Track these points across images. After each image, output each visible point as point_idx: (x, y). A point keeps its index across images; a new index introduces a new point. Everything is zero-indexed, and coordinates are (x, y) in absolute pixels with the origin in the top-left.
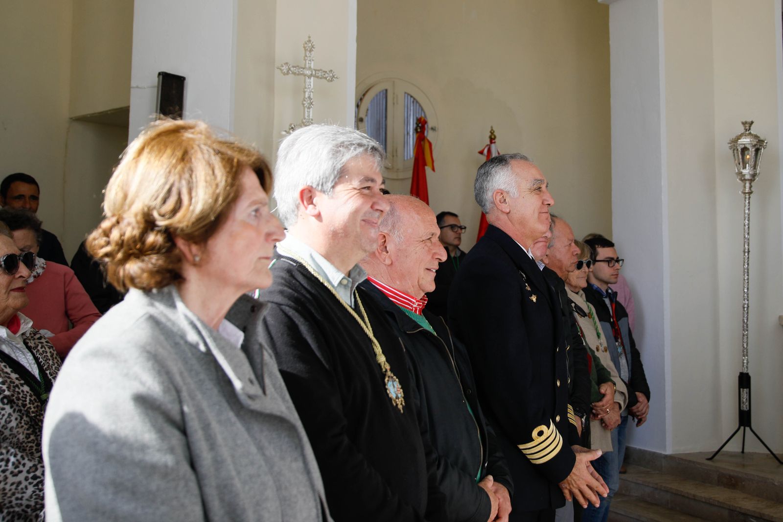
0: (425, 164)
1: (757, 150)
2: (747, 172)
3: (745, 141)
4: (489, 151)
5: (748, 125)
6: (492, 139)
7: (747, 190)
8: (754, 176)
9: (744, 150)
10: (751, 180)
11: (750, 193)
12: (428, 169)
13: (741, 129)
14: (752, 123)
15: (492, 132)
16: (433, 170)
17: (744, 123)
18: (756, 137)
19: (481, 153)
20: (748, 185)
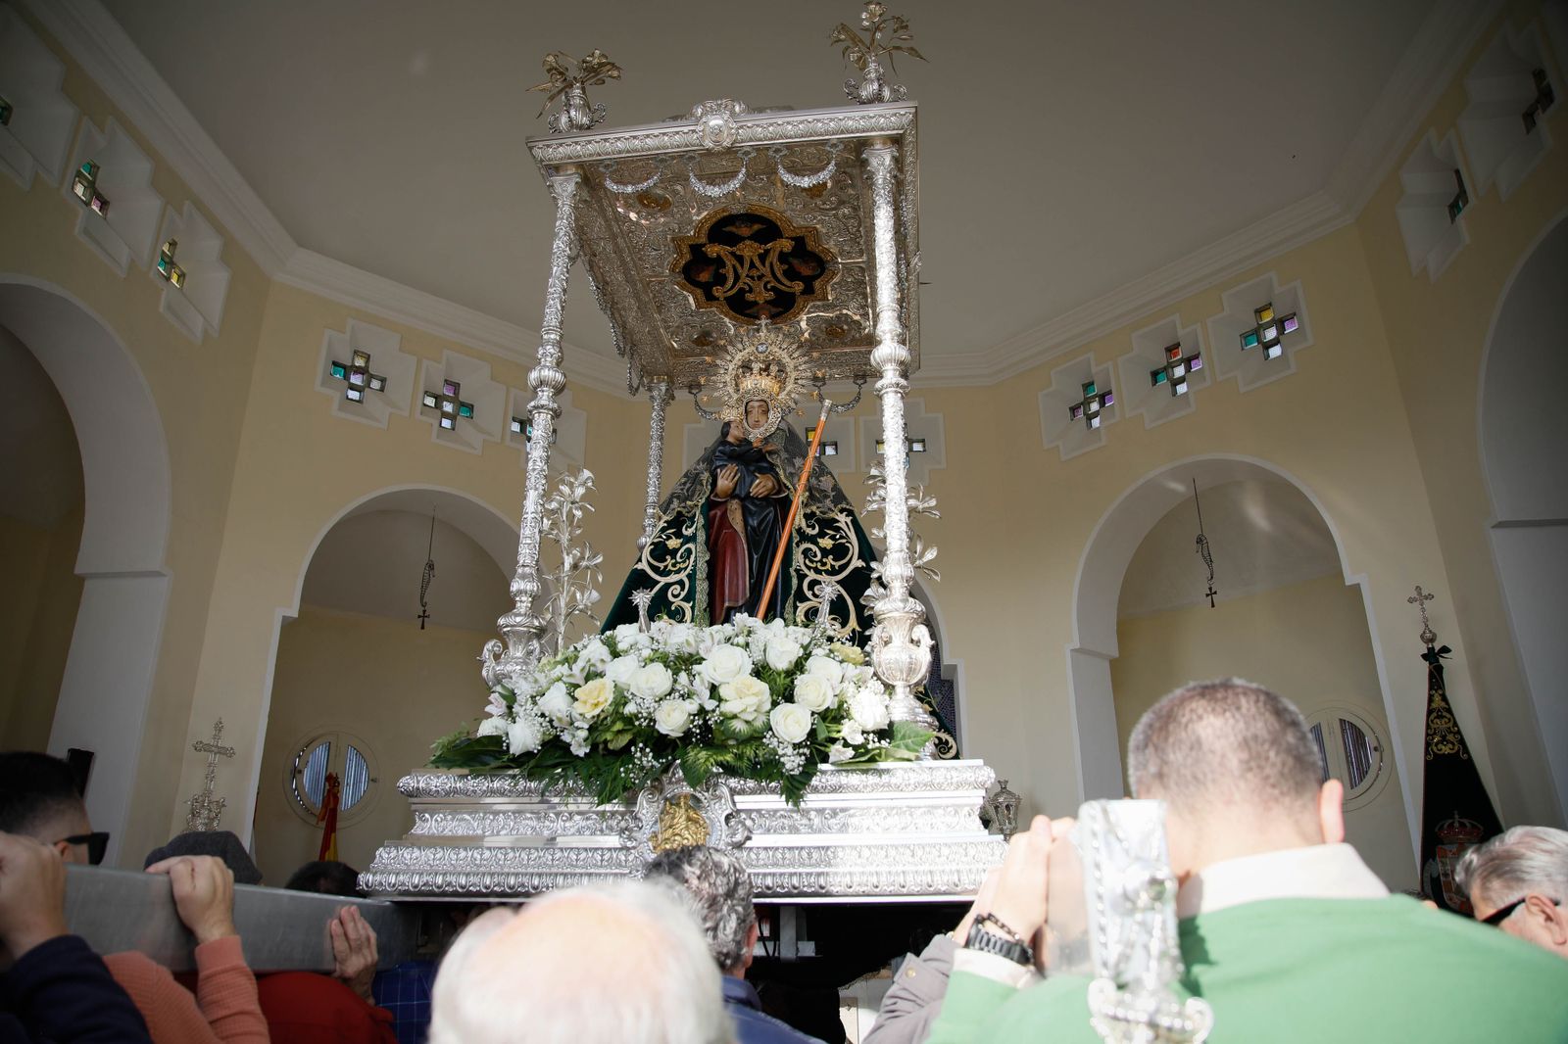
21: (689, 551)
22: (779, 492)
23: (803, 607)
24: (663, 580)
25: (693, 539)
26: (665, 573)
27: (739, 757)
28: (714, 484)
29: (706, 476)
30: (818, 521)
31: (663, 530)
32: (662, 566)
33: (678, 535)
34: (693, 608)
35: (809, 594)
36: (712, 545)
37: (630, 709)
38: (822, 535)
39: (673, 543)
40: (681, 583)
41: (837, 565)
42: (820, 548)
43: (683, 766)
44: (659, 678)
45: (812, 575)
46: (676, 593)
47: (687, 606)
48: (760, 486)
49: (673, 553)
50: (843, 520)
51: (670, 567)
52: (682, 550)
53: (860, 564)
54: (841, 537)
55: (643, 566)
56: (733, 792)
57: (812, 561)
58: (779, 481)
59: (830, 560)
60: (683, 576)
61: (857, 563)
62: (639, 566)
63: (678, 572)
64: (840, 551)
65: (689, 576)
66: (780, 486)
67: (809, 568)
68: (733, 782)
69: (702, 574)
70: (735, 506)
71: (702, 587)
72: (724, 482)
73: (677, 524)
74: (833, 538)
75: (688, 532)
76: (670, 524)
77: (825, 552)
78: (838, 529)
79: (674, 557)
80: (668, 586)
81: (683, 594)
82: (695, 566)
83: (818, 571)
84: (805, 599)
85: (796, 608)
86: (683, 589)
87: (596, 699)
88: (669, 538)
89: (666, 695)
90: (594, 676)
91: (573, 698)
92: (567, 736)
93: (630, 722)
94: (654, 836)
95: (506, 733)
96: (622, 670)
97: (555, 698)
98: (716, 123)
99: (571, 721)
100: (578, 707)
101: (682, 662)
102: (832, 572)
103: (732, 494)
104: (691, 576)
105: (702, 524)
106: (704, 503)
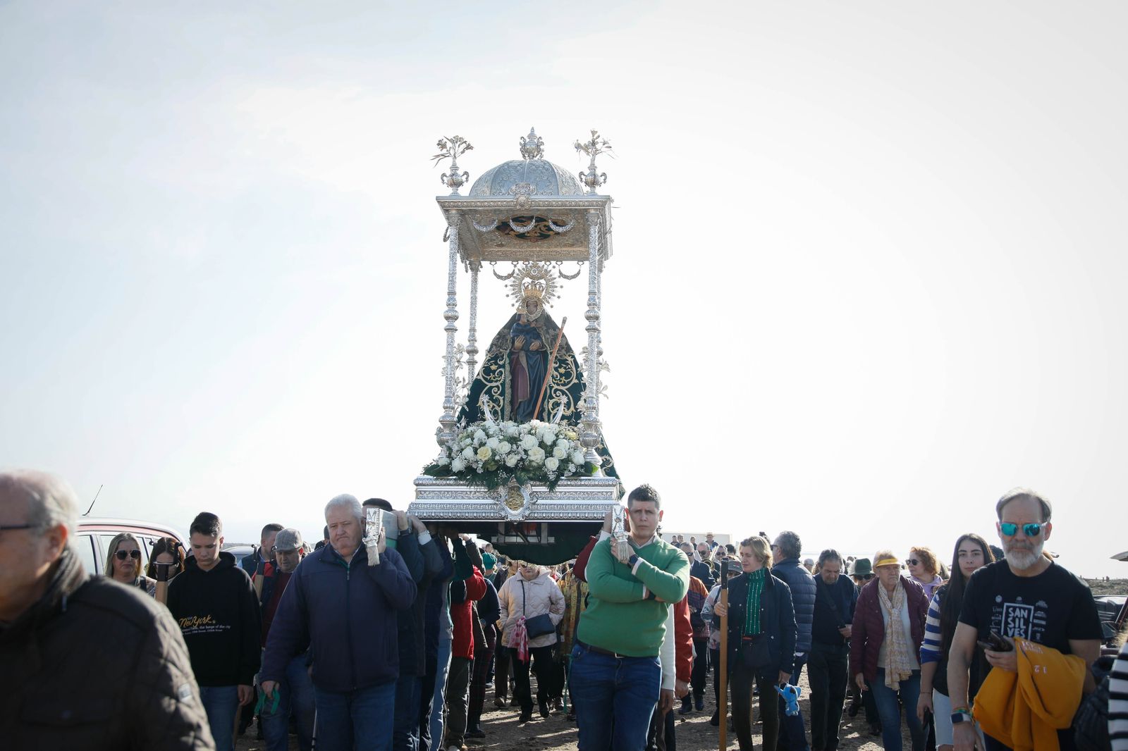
21: (501, 372)
22: (543, 348)
23: (552, 401)
24: (490, 385)
25: (503, 366)
27: (534, 475)
28: (513, 343)
29: (509, 337)
30: (559, 360)
31: (489, 360)
32: (489, 378)
33: (496, 363)
34: (504, 399)
35: (554, 395)
36: (513, 372)
37: (497, 458)
38: (560, 367)
39: (493, 367)
40: (498, 387)
41: (566, 381)
42: (559, 373)
43: (516, 477)
44: (506, 447)
45: (556, 387)
46: (495, 391)
47: (501, 398)
48: (535, 345)
49: (494, 372)
50: (570, 359)
51: (492, 379)
52: (498, 371)
53: (576, 381)
54: (569, 368)
55: (480, 377)
56: (532, 486)
57: (556, 380)
58: (542, 342)
59: (563, 379)
60: (498, 383)
61: (575, 381)
62: (479, 378)
63: (496, 381)
64: (568, 375)
65: (501, 384)
66: (543, 347)
67: (554, 383)
68: (532, 483)
69: (508, 386)
70: (522, 354)
72: (518, 344)
73: (495, 359)
74: (565, 368)
75: (501, 363)
76: (492, 359)
77: (561, 375)
78: (567, 365)
79: (494, 374)
80: (492, 387)
81: (499, 392)
82: (505, 380)
83: (558, 385)
84: (552, 398)
85: (548, 402)
86: (499, 390)
87: (485, 454)
88: (492, 365)
89: (509, 453)
90: (482, 444)
91: (476, 453)
92: (474, 466)
93: (497, 462)
94: (506, 500)
95: (451, 463)
96: (493, 443)
97: (468, 452)
98: (522, 199)
99: (477, 462)
100: (479, 457)
101: (514, 440)
102: (564, 385)
103: (522, 349)
104: (503, 385)
105: (508, 361)
106: (508, 351)
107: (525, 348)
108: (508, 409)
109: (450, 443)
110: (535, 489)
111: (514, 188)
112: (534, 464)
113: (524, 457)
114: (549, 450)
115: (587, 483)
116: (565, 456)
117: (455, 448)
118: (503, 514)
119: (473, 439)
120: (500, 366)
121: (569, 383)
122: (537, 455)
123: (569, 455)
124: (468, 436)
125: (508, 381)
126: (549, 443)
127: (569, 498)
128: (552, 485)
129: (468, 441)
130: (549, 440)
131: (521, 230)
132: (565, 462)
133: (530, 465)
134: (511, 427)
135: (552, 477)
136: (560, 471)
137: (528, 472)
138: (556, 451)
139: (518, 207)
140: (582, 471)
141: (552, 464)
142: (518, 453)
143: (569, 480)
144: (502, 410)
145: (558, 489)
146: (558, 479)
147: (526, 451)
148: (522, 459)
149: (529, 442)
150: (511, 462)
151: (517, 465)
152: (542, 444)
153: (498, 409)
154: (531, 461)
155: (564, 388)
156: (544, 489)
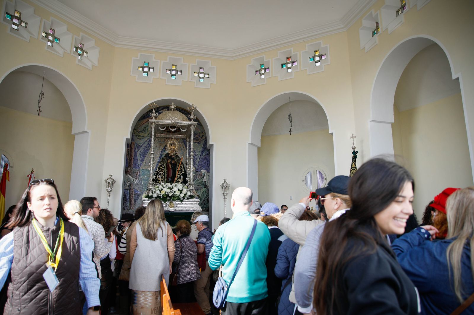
0: (6, 179)
1: (113, 183)
2: (109, 189)
3: (109, 180)
4: (31, 176)
5: (111, 176)
6: (32, 172)
7: (109, 194)
8: (111, 190)
9: (109, 183)
10: (110, 192)
11: (110, 195)
12: (7, 181)
13: (109, 177)
14: (112, 175)
15: (33, 170)
16: (9, 181)
17: (110, 175)
18: (113, 179)
19: (28, 176)
20: (109, 193)
24: (160, 173)
25: (164, 167)
26: (161, 172)
27: (177, 198)
28: (167, 161)
29: (166, 159)
31: (160, 166)
33: (162, 167)
36: (167, 169)
37: (166, 194)
39: (161, 168)
40: (162, 173)
43: (172, 199)
44: (169, 190)
47: (164, 177)
48: (173, 162)
49: (161, 169)
53: (184, 172)
55: (157, 170)
59: (180, 171)
60: (163, 172)
61: (183, 172)
64: (181, 170)
66: (175, 162)
68: (176, 200)
69: (166, 173)
71: (166, 174)
72: (169, 161)
73: (162, 165)
75: (163, 167)
78: (181, 167)
80: (161, 173)
83: (179, 173)
87: (163, 192)
89: (170, 192)
90: (162, 190)
91: (160, 192)
92: (160, 196)
93: (166, 195)
94: (169, 205)
95: (153, 195)
96: (165, 189)
97: (158, 192)
98: (173, 121)
99: (161, 195)
100: (161, 193)
101: (171, 189)
102: (180, 173)
103: (170, 163)
104: (164, 173)
105: (166, 166)
106: (166, 163)
107: (171, 163)
108: (166, 180)
109: (152, 189)
110: (177, 202)
111: (171, 119)
112: (177, 195)
113: (174, 193)
114: (181, 192)
115: (191, 201)
116: (185, 193)
117: (154, 190)
118: (168, 209)
119: (159, 188)
120: (163, 168)
121: (182, 173)
122: (178, 193)
123: (186, 193)
124: (157, 187)
125: (166, 171)
126: (181, 190)
127: (186, 205)
128: (182, 201)
129: (158, 189)
130: (181, 188)
131: (173, 130)
132: (185, 195)
133: (176, 196)
134: (170, 185)
135: (182, 199)
136: (184, 198)
137: (175, 198)
138: (183, 192)
139: (172, 124)
140: (190, 197)
141: (182, 195)
142: (173, 192)
143: (187, 200)
144: (164, 180)
145: (183, 202)
146: (183, 200)
147: (175, 192)
148: (173, 194)
149: (175, 189)
150: (170, 195)
151: (172, 195)
152: (179, 190)
153: (163, 180)
154: (176, 195)
155: (180, 174)
156: (180, 202)
